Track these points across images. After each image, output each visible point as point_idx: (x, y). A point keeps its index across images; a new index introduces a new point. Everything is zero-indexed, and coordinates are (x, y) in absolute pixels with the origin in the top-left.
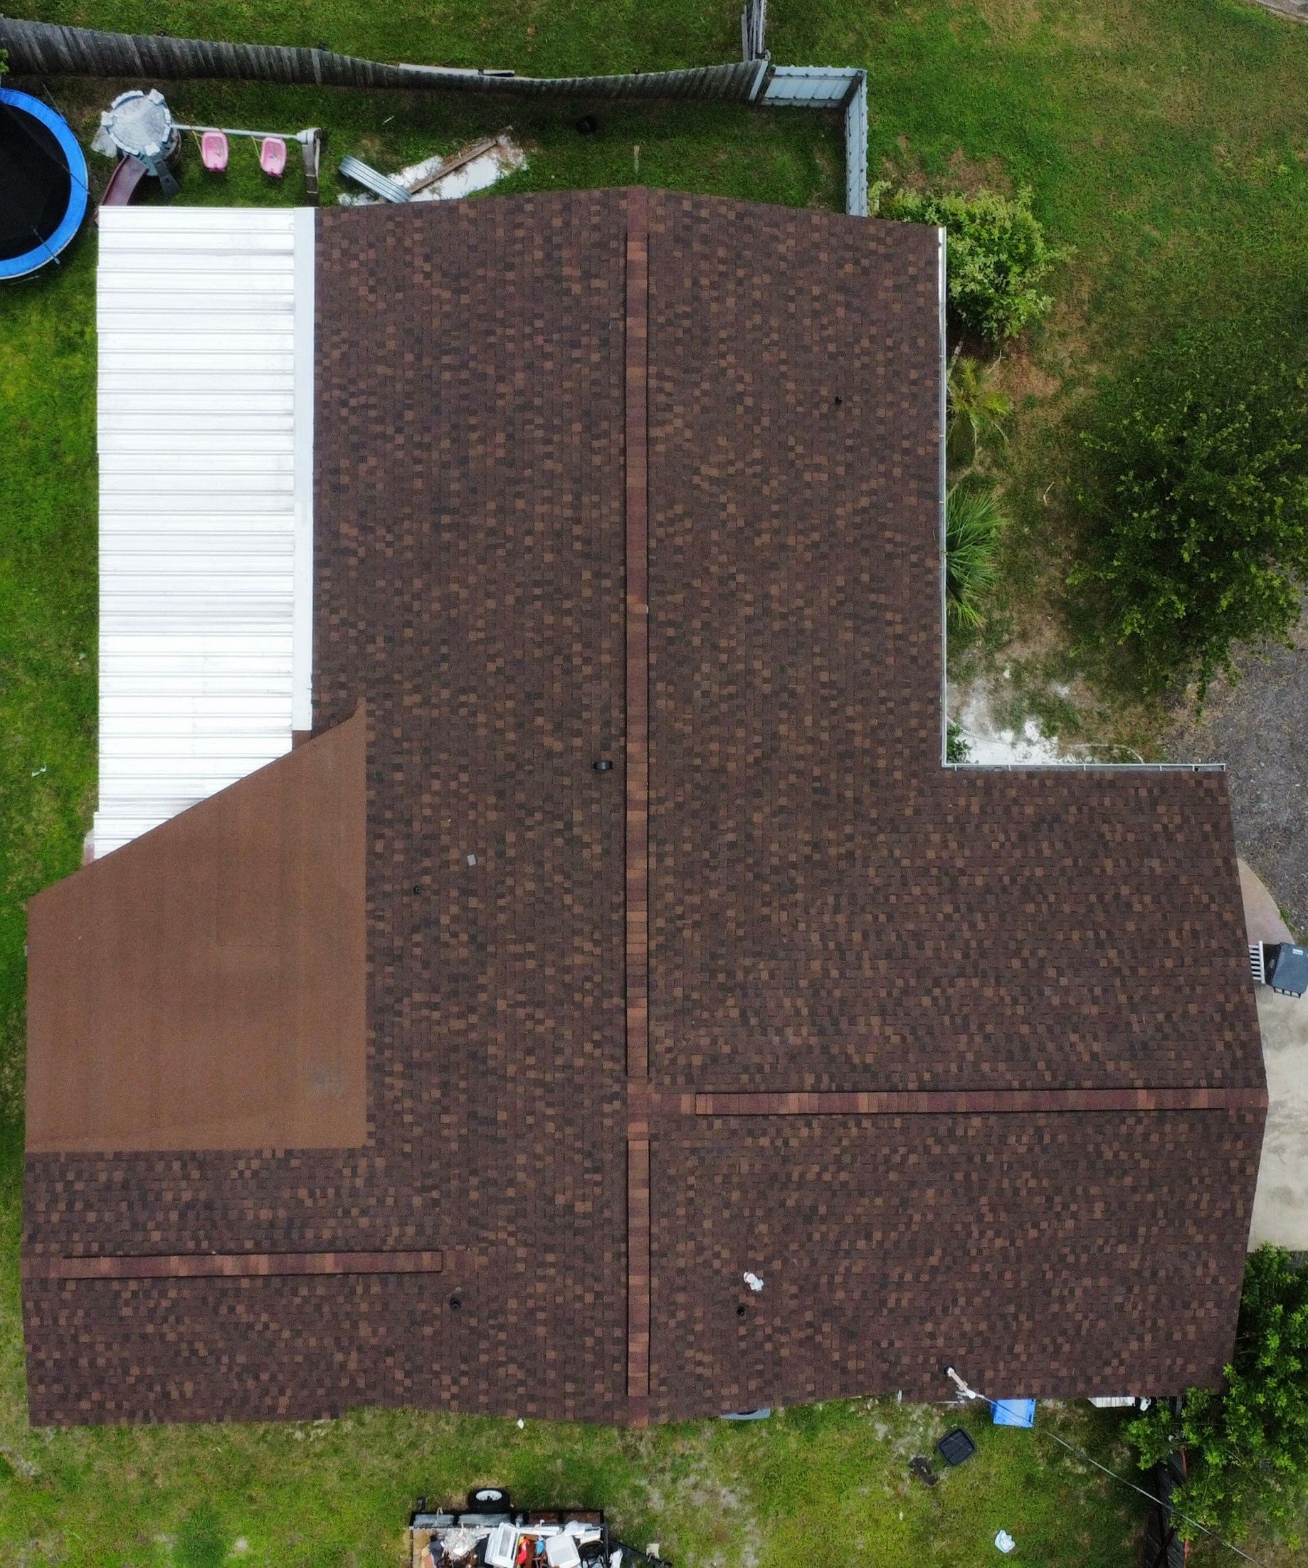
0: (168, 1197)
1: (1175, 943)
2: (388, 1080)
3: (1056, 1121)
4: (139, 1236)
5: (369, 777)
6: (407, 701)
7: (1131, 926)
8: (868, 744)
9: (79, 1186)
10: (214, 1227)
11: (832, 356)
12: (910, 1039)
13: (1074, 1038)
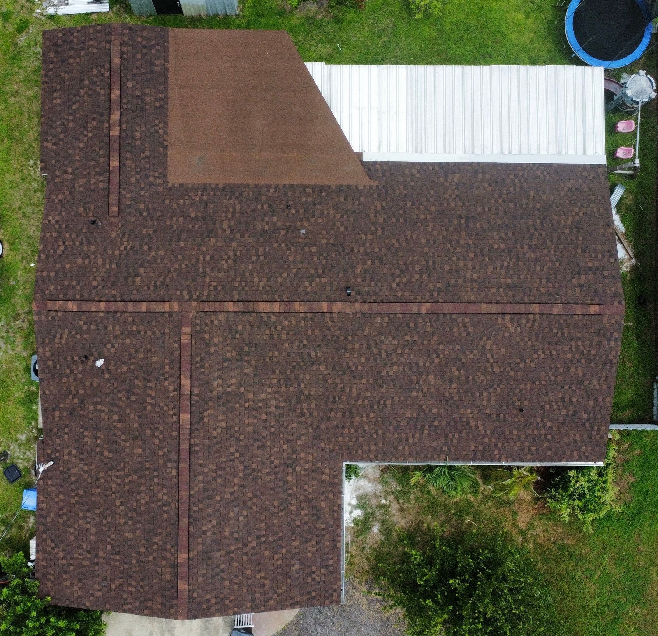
0: (147, 91)
1: (258, 576)
2: (199, 193)
3: (173, 513)
4: (129, 77)
5: (341, 186)
6: (377, 204)
7: (267, 553)
8: (356, 424)
9: (153, 51)
10: (133, 111)
11: (543, 407)
12: (215, 441)
13: (214, 523)
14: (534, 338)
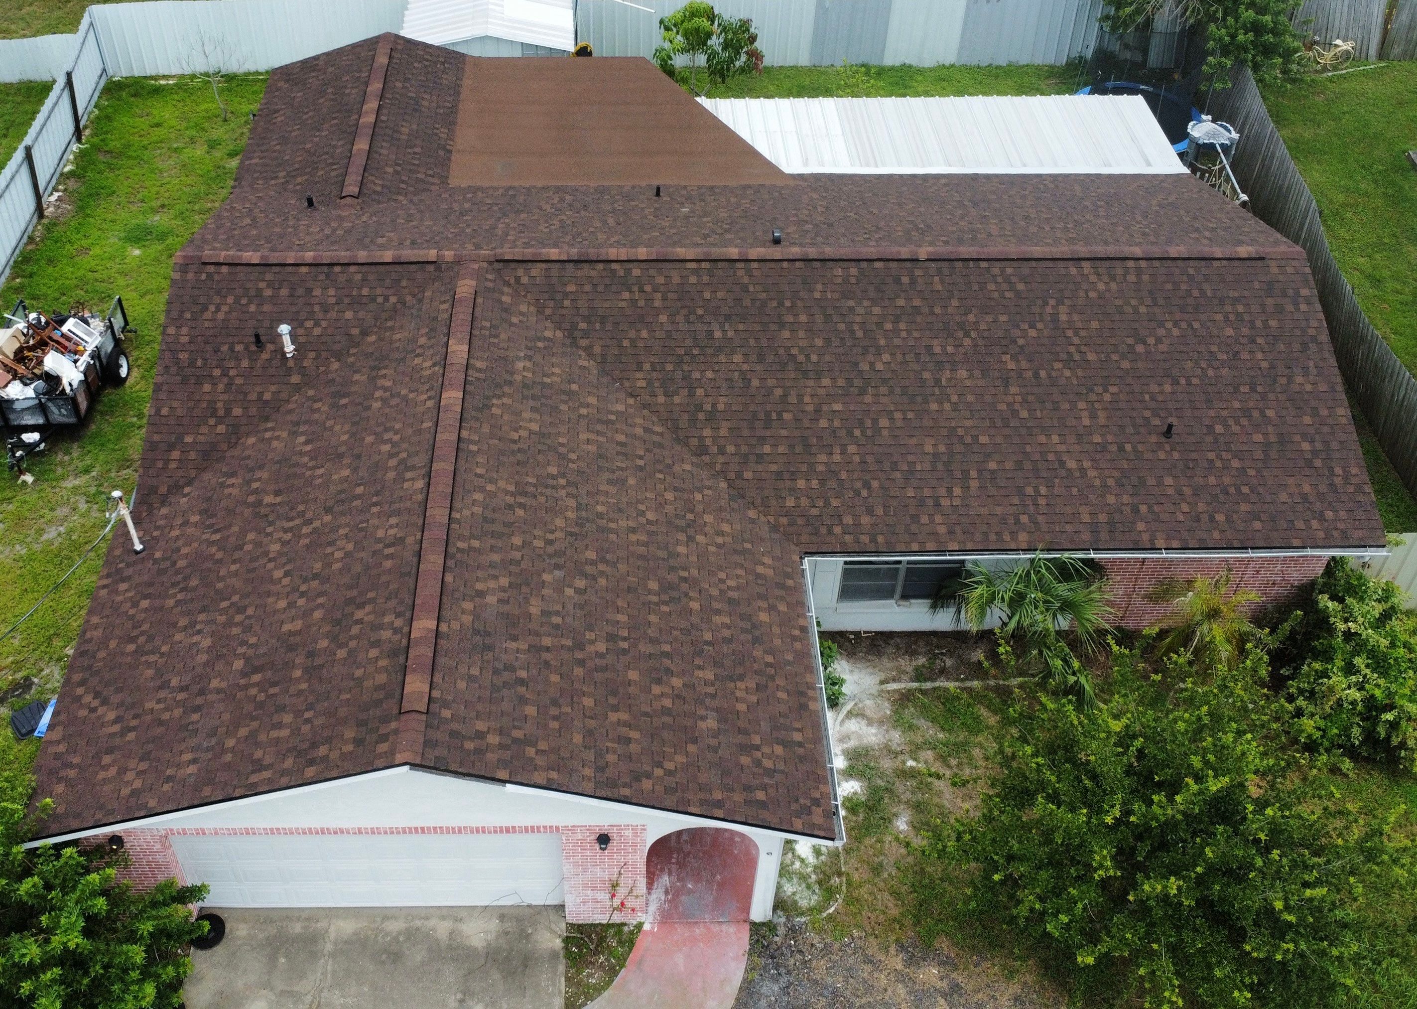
5: (748, 185)
6: (813, 194)
7: (633, 675)
8: (820, 468)
11: (1210, 428)
13: (504, 581)
14: (1148, 301)
